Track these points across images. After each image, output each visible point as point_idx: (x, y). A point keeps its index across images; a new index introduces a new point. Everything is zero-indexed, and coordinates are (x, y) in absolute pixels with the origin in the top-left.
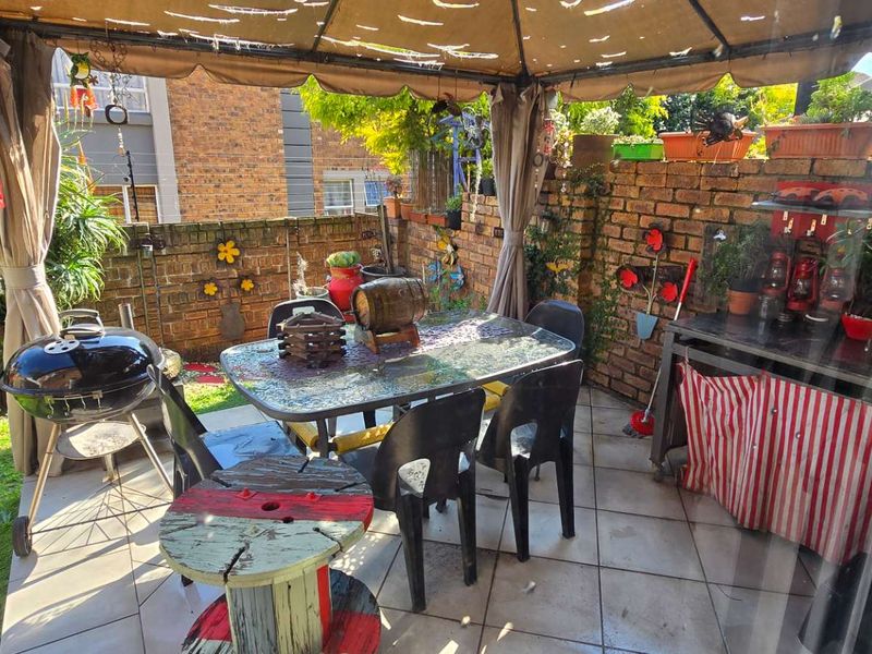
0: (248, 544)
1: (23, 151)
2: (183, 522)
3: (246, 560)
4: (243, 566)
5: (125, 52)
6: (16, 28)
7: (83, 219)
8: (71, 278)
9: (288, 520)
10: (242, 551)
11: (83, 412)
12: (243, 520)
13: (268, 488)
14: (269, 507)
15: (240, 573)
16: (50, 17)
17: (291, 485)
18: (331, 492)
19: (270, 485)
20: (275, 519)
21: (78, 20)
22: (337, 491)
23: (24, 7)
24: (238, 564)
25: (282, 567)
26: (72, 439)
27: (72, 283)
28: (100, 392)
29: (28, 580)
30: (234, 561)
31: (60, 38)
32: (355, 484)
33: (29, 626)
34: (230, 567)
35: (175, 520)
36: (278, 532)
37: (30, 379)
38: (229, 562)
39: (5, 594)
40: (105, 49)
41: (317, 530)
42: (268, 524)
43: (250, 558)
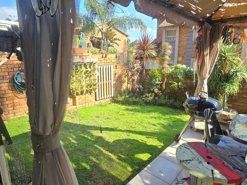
0: (192, 160)
1: (208, 52)
2: (186, 147)
3: (188, 162)
4: (186, 163)
5: (243, 23)
6: (216, 22)
7: (236, 72)
8: (228, 87)
9: (208, 163)
10: (190, 160)
11: (197, 116)
12: (199, 155)
13: (215, 154)
14: (209, 157)
15: (183, 163)
16: (225, 17)
17: (222, 157)
18: (231, 167)
19: (215, 153)
20: (206, 161)
21: (232, 16)
22: (233, 168)
23: (219, 16)
24: (185, 162)
25: (193, 170)
26: (195, 122)
27: (228, 89)
28: (198, 112)
29: (173, 147)
30: (185, 161)
31: (227, 22)
32: (242, 171)
33: (167, 154)
34: (183, 161)
35: (186, 145)
36: (202, 163)
37: (188, 104)
38: (184, 160)
39: (168, 146)
40: (238, 23)
41: (212, 171)
42: (203, 160)
43: (189, 163)
